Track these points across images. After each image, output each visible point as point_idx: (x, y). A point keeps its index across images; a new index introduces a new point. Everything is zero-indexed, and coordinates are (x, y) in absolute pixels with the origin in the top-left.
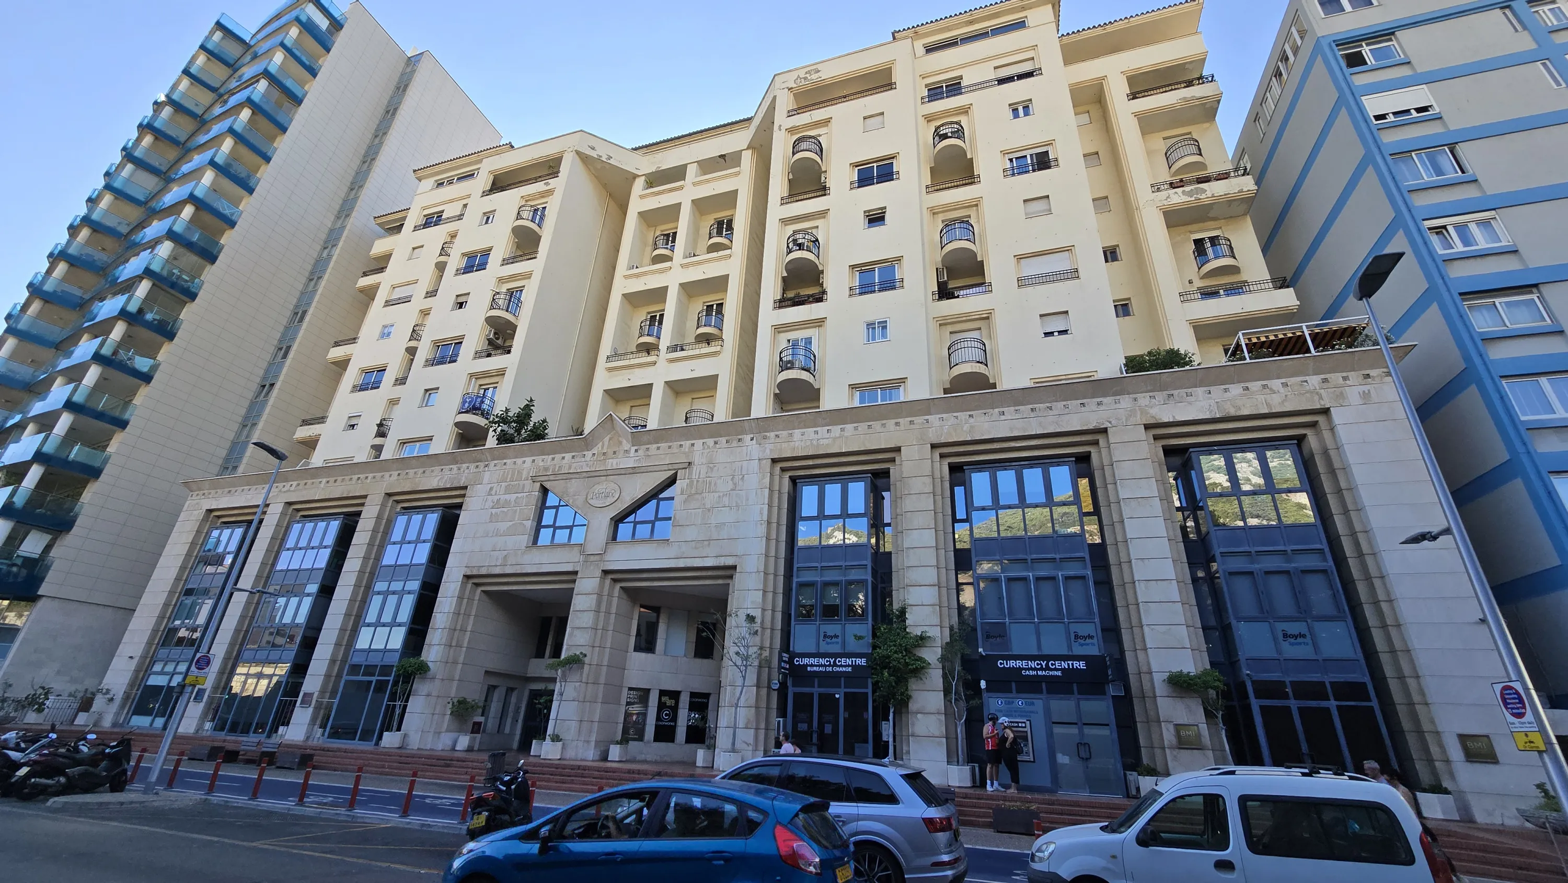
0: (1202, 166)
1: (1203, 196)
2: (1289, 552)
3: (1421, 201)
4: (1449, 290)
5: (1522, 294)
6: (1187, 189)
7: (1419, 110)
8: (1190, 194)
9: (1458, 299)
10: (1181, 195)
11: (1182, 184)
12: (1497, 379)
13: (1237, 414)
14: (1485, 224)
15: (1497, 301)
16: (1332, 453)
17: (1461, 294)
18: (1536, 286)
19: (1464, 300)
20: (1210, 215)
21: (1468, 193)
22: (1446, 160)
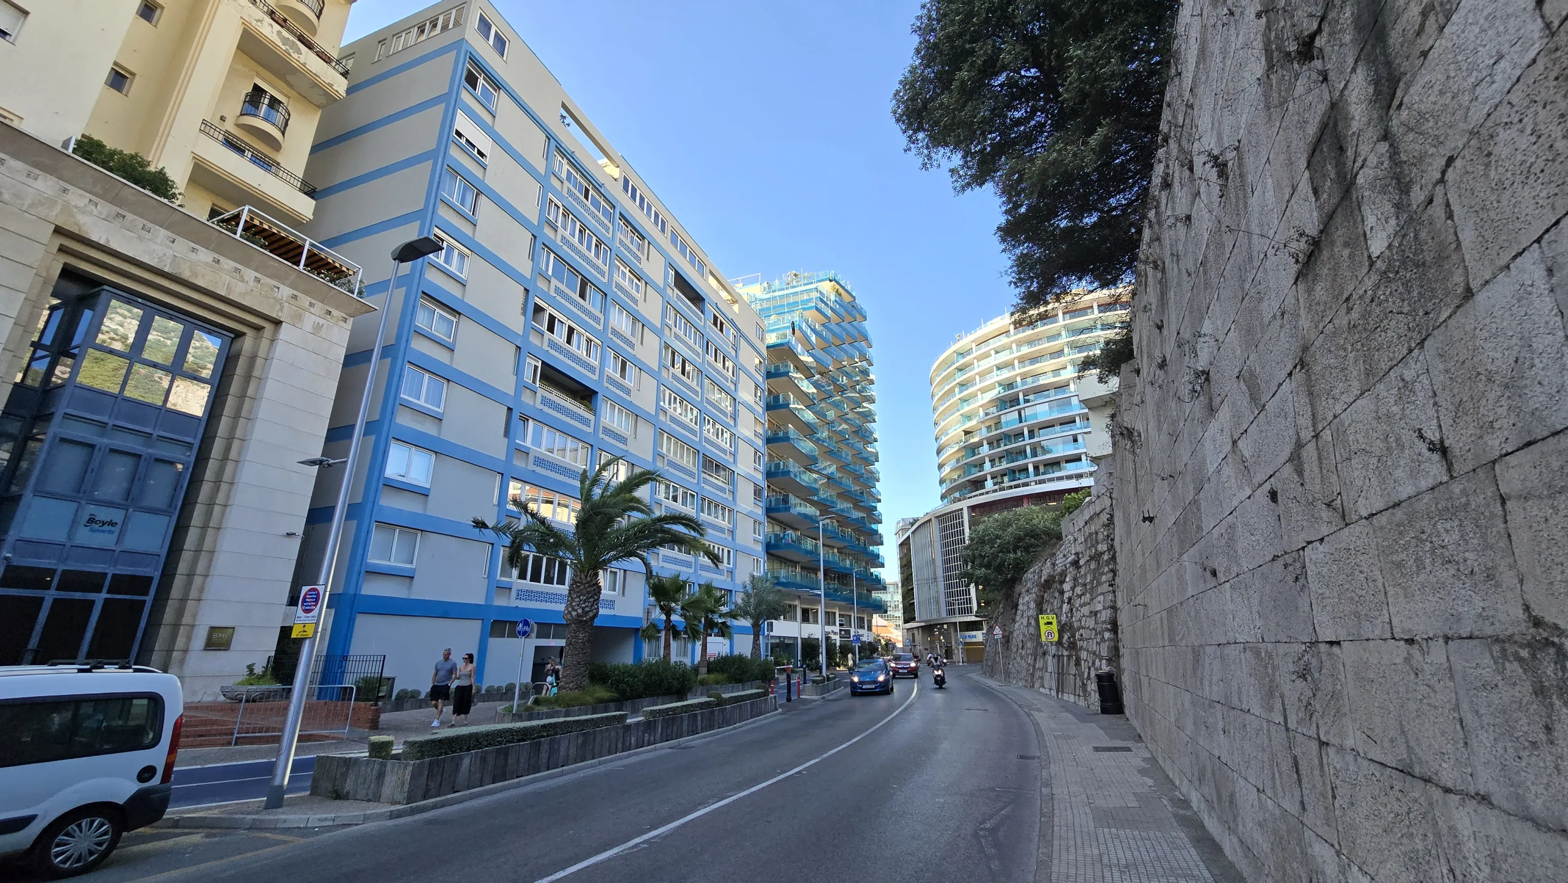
0: (314, 31)
1: (295, 56)
2: (155, 435)
3: (444, 212)
4: (418, 285)
5: (450, 314)
6: (286, 34)
7: (480, 153)
8: (285, 41)
9: (420, 293)
10: (275, 33)
11: (283, 23)
12: (406, 361)
13: (190, 280)
14: (462, 256)
15: (437, 310)
16: (259, 362)
17: (423, 292)
18: (460, 314)
19: (422, 298)
20: (289, 78)
21: (465, 228)
22: (470, 198)
